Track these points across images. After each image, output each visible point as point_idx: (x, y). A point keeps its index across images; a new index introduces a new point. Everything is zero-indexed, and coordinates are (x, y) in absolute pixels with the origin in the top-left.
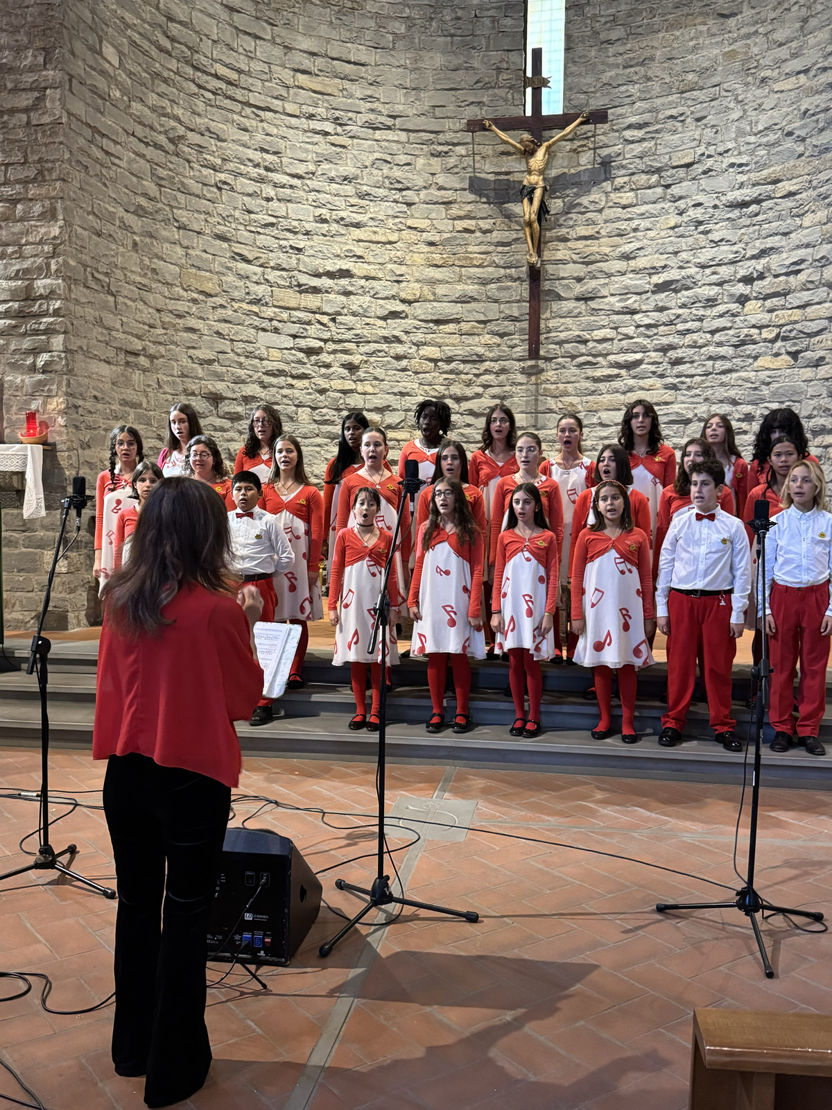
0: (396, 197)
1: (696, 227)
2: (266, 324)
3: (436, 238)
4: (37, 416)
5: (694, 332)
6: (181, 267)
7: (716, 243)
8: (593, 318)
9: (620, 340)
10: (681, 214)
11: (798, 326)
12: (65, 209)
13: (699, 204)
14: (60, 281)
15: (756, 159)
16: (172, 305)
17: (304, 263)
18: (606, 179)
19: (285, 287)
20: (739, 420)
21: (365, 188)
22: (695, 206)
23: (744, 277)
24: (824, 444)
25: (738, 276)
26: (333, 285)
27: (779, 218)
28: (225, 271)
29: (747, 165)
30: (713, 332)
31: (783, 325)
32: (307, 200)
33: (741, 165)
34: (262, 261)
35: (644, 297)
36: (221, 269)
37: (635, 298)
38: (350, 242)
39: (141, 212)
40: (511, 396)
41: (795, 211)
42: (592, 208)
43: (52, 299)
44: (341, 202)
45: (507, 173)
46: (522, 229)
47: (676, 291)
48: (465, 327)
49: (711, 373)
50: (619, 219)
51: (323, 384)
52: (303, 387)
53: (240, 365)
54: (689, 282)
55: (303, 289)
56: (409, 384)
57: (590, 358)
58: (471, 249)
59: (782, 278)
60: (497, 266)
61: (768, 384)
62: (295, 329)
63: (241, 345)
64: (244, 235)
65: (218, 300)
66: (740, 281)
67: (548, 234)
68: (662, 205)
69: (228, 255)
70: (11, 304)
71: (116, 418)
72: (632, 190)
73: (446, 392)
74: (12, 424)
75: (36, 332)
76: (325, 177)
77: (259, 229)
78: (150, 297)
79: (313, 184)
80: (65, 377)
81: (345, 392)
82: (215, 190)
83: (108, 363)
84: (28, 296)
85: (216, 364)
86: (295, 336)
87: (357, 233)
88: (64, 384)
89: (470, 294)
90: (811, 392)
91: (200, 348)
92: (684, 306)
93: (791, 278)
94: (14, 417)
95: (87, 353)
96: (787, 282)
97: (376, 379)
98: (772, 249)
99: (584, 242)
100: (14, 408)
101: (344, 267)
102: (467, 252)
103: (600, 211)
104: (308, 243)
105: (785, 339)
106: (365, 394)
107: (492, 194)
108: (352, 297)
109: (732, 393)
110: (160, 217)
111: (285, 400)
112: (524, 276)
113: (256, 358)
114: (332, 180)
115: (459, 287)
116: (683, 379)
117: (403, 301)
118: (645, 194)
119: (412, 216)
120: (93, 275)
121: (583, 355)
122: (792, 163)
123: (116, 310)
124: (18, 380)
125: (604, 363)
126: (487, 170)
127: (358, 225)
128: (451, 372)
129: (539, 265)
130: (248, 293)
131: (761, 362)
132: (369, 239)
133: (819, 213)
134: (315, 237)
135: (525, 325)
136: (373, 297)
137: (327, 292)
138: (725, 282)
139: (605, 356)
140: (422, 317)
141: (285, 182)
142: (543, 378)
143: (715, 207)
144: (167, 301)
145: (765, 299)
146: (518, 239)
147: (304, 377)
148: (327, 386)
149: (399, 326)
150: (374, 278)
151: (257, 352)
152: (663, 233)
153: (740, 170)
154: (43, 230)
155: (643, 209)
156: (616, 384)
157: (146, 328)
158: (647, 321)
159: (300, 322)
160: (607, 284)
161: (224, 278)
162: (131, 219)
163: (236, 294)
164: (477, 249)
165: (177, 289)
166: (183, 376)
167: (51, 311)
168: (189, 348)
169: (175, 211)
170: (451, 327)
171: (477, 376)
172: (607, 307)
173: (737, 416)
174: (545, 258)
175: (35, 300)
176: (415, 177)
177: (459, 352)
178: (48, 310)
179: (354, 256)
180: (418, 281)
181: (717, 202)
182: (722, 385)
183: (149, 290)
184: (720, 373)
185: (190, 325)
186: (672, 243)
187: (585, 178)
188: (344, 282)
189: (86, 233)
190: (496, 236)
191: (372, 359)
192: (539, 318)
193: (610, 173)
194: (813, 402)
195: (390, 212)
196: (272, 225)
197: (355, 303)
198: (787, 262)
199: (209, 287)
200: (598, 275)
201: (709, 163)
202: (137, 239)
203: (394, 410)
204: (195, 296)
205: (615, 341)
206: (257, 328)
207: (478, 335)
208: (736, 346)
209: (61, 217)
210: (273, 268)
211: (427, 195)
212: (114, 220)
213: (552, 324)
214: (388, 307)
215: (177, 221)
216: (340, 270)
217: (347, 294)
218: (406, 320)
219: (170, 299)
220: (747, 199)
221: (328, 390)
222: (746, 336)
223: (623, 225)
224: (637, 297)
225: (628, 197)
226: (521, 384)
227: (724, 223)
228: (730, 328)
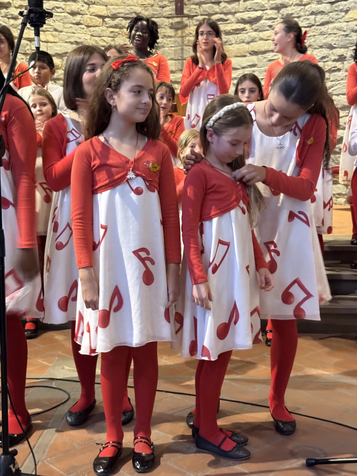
20: (335, 60)
40: (163, 47)
49: (313, 25)
56: (82, 35)
57: (222, 16)
81: (31, 40)
97: (56, 30)
106: (47, 42)
109: (330, 40)
121: (216, 13)
125: (233, 20)
128: (116, 27)
131: (350, 15)
139: (233, 14)
156: (243, 36)
173: (333, 58)
184: (320, 25)
226: (171, 37)
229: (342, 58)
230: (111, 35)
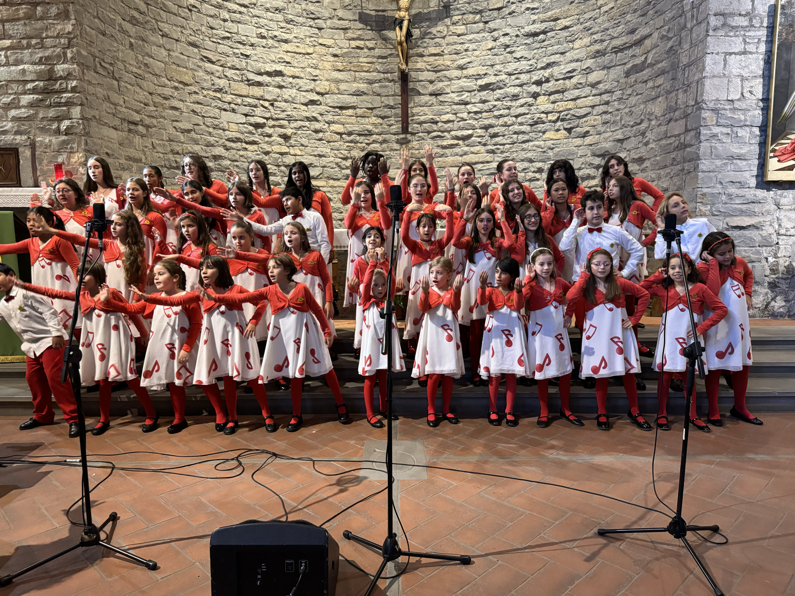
0: (311, 23)
1: (505, 49)
2: (226, 106)
3: (339, 52)
4: (63, 167)
5: (505, 116)
6: (165, 63)
7: (518, 59)
8: (441, 107)
9: (458, 122)
10: (495, 40)
11: (571, 112)
12: (76, 11)
13: (507, 34)
14: (75, 66)
15: (543, 5)
16: (160, 90)
17: (251, 65)
18: (446, 18)
19: (238, 81)
20: (534, 172)
21: (290, 16)
22: (504, 35)
23: (536, 81)
24: (589, 185)
25: (533, 81)
26: (271, 81)
27: (559, 43)
28: (196, 68)
29: (537, 9)
30: (517, 117)
31: (561, 112)
32: (251, 22)
33: (533, 9)
34: (222, 63)
35: (473, 93)
36: (193, 67)
37: (467, 94)
38: (281, 52)
39: (134, 22)
40: (391, 158)
41: (568, 38)
42: (438, 35)
43: (69, 79)
44: (274, 25)
45: (384, 11)
46: (395, 48)
47: (493, 90)
48: (359, 111)
49: (516, 143)
50: (455, 43)
51: (267, 148)
52: (253, 150)
53: (210, 134)
54: (501, 84)
55: (251, 83)
56: (324, 149)
57: (439, 133)
58: (361, 60)
59: (561, 81)
60: (379, 72)
61: (552, 149)
62: (247, 110)
63: (210, 120)
64: (209, 44)
65: (193, 88)
66: (533, 83)
67: (411, 52)
68: (483, 34)
69: (198, 57)
70: (37, 83)
71: (123, 169)
72: (464, 24)
73: (349, 155)
74: (44, 173)
75: (59, 104)
76: (263, 7)
77: (219, 41)
78: (144, 84)
79: (255, 12)
80: (83, 138)
81: (282, 154)
82: (188, 11)
83: (116, 129)
84: (51, 77)
85: (193, 132)
86: (246, 115)
87: (286, 47)
88: (83, 143)
89: (362, 90)
90: (580, 153)
91: (181, 121)
92: (498, 100)
93: (567, 82)
94: (45, 168)
95: (99, 121)
96: (564, 84)
97: (302, 145)
98: (554, 63)
99: (434, 58)
100: (45, 161)
101: (278, 69)
102: (359, 62)
103: (444, 38)
104: (253, 52)
105: (563, 120)
106: (295, 155)
107: (374, 24)
108: (284, 89)
109: (529, 155)
110: (148, 26)
111: (242, 159)
112: (397, 79)
113: (220, 129)
114: (268, 10)
115: (354, 85)
116: (498, 146)
117: (318, 93)
118: (472, 27)
119: (322, 37)
120: (100, 64)
121: (435, 131)
122: (566, 7)
123: (119, 91)
124: (47, 141)
125: (449, 137)
126: (370, 8)
127: (286, 41)
128: (351, 142)
129: (407, 71)
130: (213, 84)
131: (547, 135)
132: (294, 51)
133: (584, 40)
134: (258, 48)
135: (399, 111)
136: (298, 90)
137: (267, 85)
138: (525, 84)
139: (449, 132)
140: (331, 104)
141: (236, 9)
142: (410, 146)
143: (517, 36)
144: (157, 87)
145: (549, 95)
146: (391, 54)
147: (254, 143)
148: (270, 150)
149: (316, 110)
150: (298, 77)
151: (221, 125)
152: (484, 53)
153: (533, 12)
154: (59, 27)
155: (471, 37)
156: (456, 150)
157: (143, 105)
158: (475, 109)
159: (250, 105)
160: (449, 85)
161: (196, 73)
162: (127, 26)
163: (205, 85)
164: (365, 60)
165: (163, 79)
166: (170, 140)
167: (69, 88)
168: (173, 121)
169: (159, 23)
170: (350, 112)
171: (368, 144)
172: (450, 100)
173: (533, 169)
174: (409, 67)
175: (56, 80)
176: (323, 11)
177: (356, 128)
178: (67, 87)
179: (284, 62)
180: (327, 80)
181: (518, 33)
182: (523, 150)
183: (143, 79)
184: (522, 143)
185: (173, 105)
186: (489, 58)
187: (433, 16)
188: (278, 79)
189: (94, 32)
190: (377, 52)
191: (299, 132)
192: (408, 107)
193: (449, 13)
194: (582, 160)
195: (308, 34)
196: (228, 38)
197: (287, 93)
198: (564, 71)
199: (187, 79)
200: (444, 79)
201: (513, 7)
202: (132, 41)
203: (315, 166)
204: (176, 84)
205: (455, 122)
206: (219, 108)
207: (368, 117)
208: (531, 125)
209: (73, 17)
210: (229, 68)
211: (331, 23)
212: (115, 25)
213: (415, 111)
214: (308, 97)
215: (161, 31)
216: (276, 71)
217: (281, 87)
218: (320, 106)
219: (159, 86)
220: (538, 30)
221: (270, 152)
222: (538, 118)
223: (459, 47)
224: (469, 94)
225: (461, 29)
226: (397, 150)
227: (523, 47)
228: (528, 114)
229: (540, 170)
230: (347, 149)
